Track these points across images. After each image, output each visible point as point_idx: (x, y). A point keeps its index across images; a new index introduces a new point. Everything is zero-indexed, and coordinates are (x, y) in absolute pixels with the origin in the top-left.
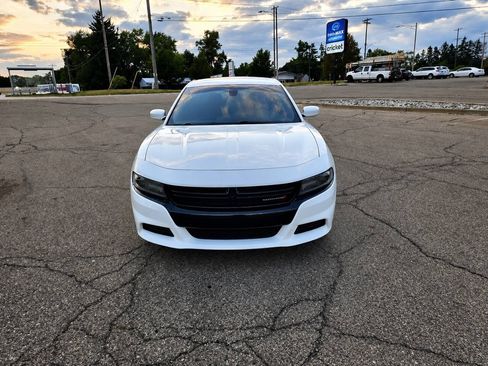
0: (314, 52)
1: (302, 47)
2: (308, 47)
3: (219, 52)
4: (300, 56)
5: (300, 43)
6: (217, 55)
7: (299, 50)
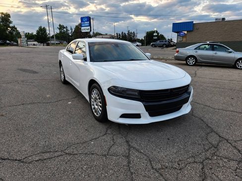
0: (67, 30)
1: (61, 27)
2: (64, 28)
3: (11, 25)
4: (61, 32)
5: (60, 25)
6: (10, 27)
7: (59, 29)
